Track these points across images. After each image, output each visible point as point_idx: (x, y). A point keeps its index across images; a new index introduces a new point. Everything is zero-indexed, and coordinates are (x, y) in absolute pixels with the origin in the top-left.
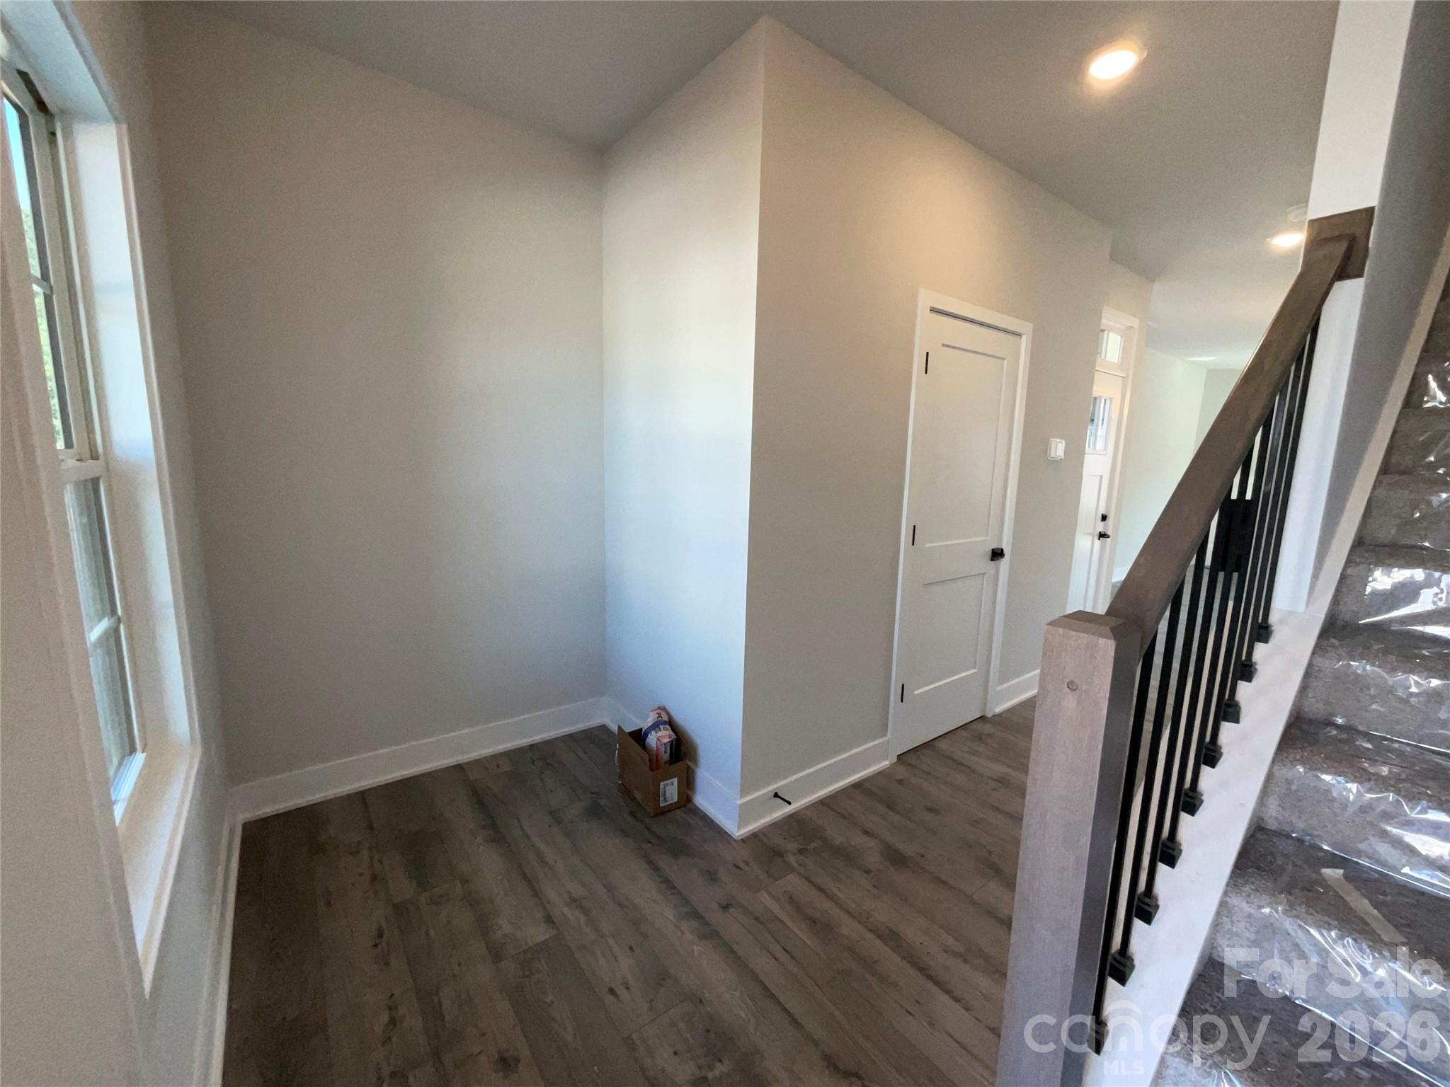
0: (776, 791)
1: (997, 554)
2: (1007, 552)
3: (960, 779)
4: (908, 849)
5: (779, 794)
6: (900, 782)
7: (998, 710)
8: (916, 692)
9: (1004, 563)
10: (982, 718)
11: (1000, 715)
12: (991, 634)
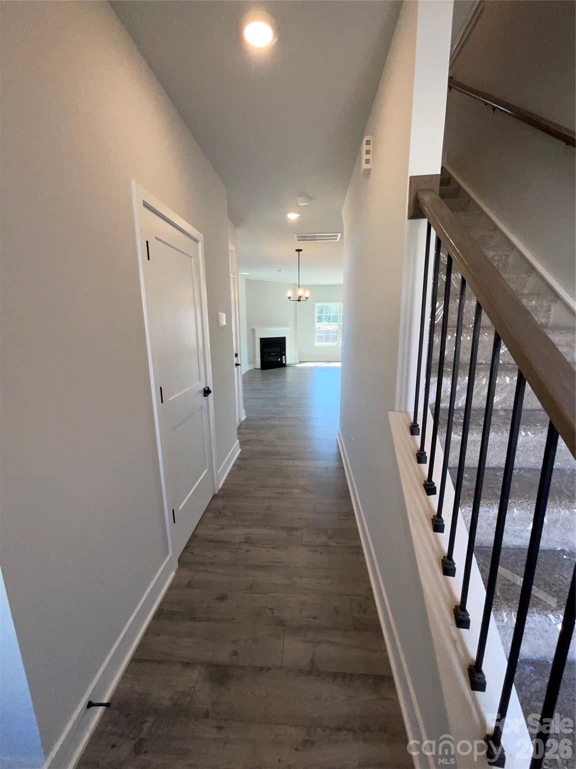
0: (90, 700)
1: (207, 392)
2: (211, 389)
3: (225, 556)
4: (223, 656)
5: (94, 702)
6: (189, 585)
7: (220, 486)
8: (180, 509)
9: (211, 396)
10: (215, 496)
11: (222, 489)
12: (210, 442)
